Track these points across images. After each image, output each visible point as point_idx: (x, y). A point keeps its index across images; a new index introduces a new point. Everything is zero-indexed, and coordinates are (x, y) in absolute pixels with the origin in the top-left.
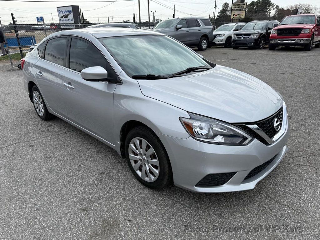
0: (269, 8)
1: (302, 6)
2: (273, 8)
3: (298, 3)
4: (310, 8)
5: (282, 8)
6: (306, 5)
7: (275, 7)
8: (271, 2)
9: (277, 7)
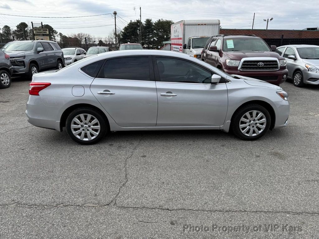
0: (53, 35)
1: (83, 36)
2: (56, 35)
3: (80, 33)
4: (90, 38)
5: (65, 36)
6: (86, 35)
7: (58, 33)
8: (54, 29)
9: (61, 34)
